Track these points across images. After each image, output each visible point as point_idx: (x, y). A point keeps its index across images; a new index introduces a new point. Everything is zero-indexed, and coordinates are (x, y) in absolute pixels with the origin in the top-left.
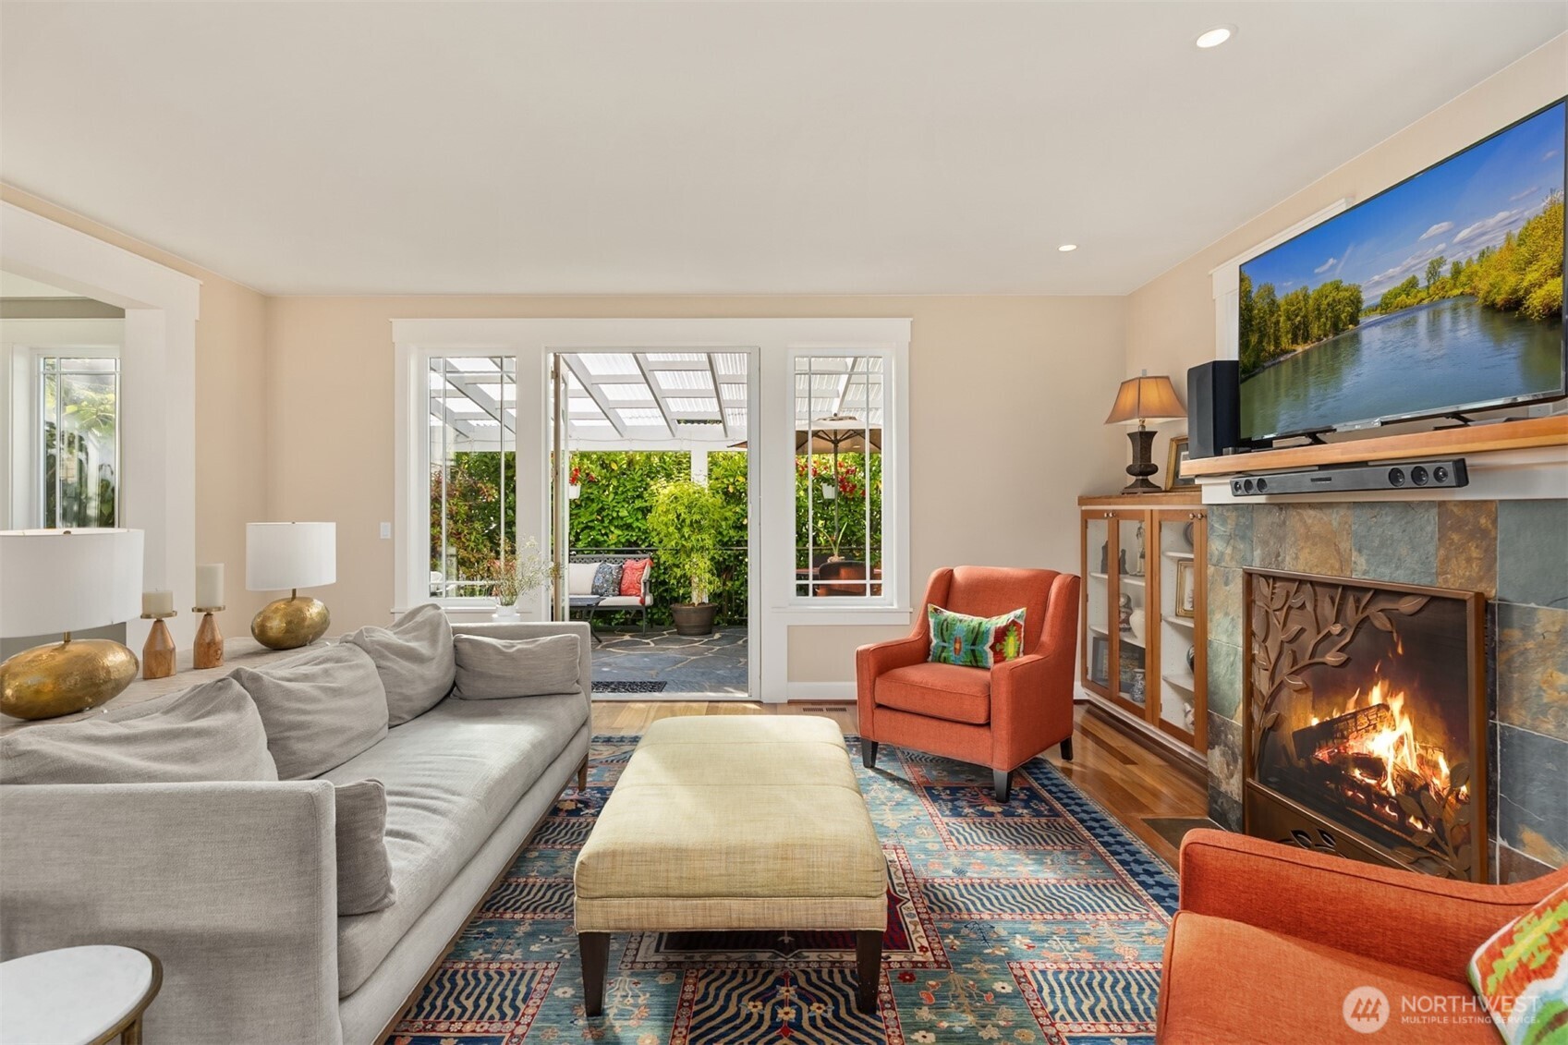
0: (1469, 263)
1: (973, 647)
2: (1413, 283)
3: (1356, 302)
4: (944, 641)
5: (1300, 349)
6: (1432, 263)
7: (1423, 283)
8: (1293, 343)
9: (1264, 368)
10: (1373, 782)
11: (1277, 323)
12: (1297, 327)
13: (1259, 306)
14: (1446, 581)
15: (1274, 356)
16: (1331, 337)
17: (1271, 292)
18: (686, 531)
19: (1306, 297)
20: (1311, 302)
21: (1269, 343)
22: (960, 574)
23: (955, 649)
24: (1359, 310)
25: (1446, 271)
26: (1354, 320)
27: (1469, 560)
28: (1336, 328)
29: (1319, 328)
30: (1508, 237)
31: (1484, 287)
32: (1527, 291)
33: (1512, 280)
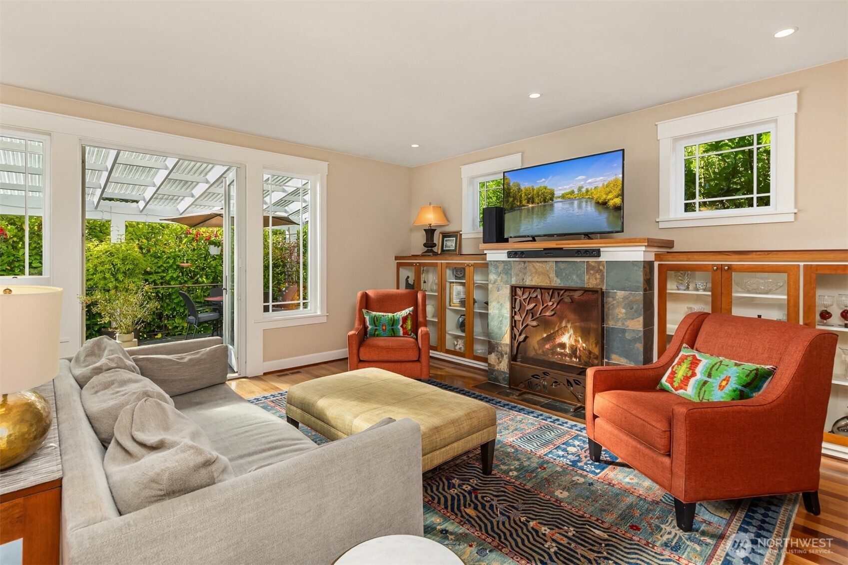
0: (591, 189)
1: (392, 327)
2: (573, 192)
3: (553, 194)
4: (376, 326)
5: (530, 206)
6: (579, 187)
7: (576, 192)
8: (527, 203)
11: (521, 195)
12: (530, 198)
13: (514, 189)
14: (589, 285)
15: (519, 206)
16: (543, 203)
17: (519, 185)
18: (120, 277)
19: (533, 189)
20: (535, 191)
21: (517, 202)
22: (371, 293)
23: (383, 329)
24: (553, 197)
25: (584, 190)
26: (552, 199)
27: (596, 279)
28: (545, 201)
29: (538, 200)
30: (603, 184)
31: (595, 197)
32: (609, 200)
33: (604, 196)
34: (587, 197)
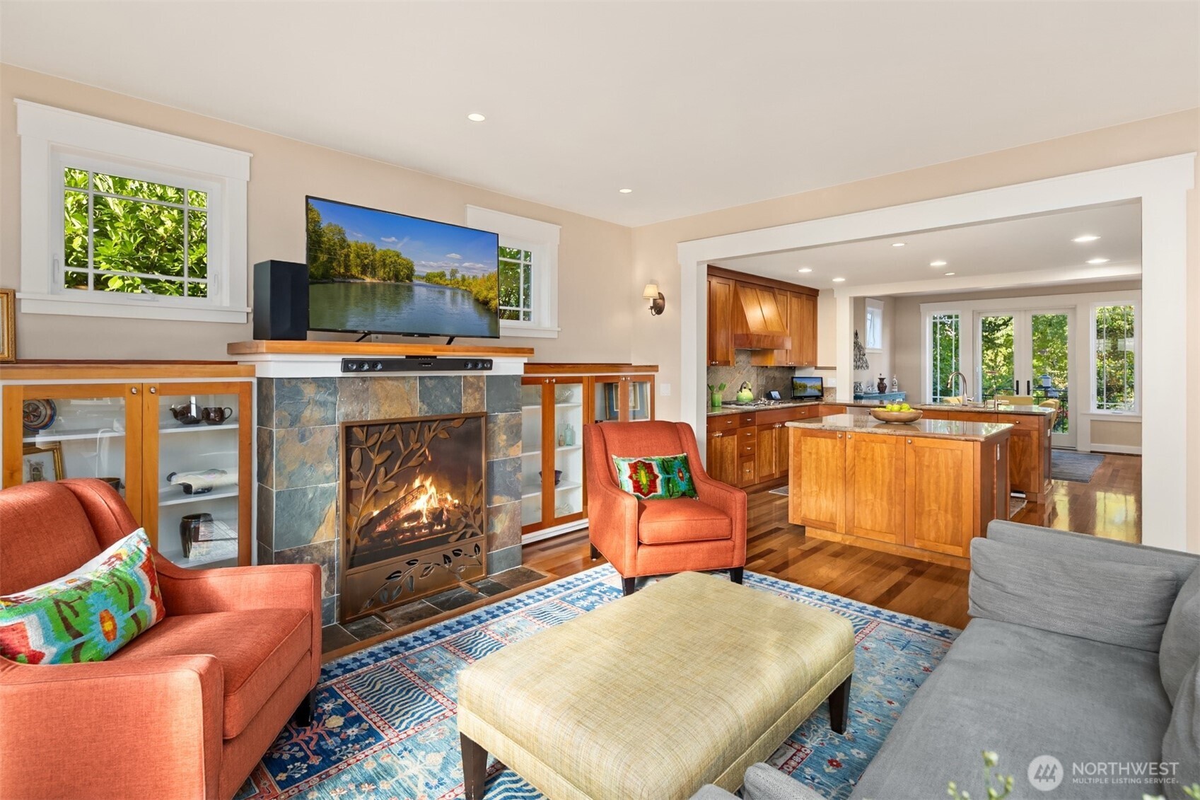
0: (469, 277)
2: (442, 275)
3: (411, 270)
5: (368, 280)
6: (452, 269)
7: (448, 277)
8: (362, 274)
9: (334, 282)
10: (415, 523)
11: (347, 256)
12: (366, 266)
13: (329, 236)
15: (344, 276)
16: (393, 282)
17: (342, 233)
19: (374, 250)
20: (378, 255)
21: (340, 266)
24: (412, 274)
25: (459, 276)
26: (409, 278)
28: (397, 277)
29: (384, 273)
30: (483, 276)
31: (475, 290)
32: (490, 300)
33: (485, 293)
34: (464, 288)
